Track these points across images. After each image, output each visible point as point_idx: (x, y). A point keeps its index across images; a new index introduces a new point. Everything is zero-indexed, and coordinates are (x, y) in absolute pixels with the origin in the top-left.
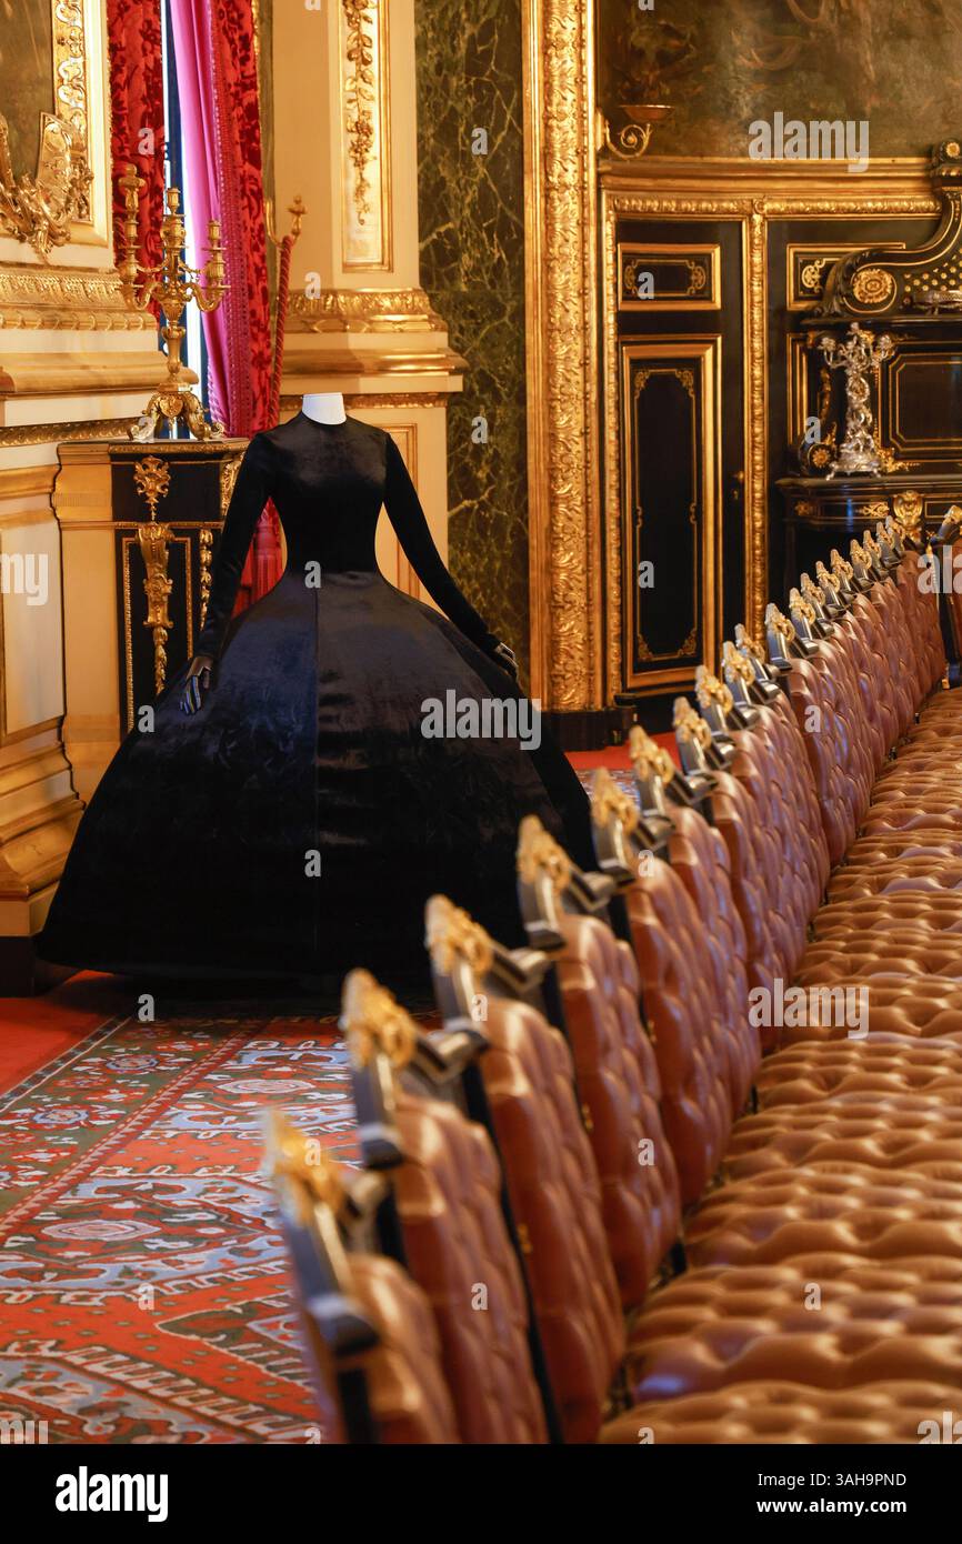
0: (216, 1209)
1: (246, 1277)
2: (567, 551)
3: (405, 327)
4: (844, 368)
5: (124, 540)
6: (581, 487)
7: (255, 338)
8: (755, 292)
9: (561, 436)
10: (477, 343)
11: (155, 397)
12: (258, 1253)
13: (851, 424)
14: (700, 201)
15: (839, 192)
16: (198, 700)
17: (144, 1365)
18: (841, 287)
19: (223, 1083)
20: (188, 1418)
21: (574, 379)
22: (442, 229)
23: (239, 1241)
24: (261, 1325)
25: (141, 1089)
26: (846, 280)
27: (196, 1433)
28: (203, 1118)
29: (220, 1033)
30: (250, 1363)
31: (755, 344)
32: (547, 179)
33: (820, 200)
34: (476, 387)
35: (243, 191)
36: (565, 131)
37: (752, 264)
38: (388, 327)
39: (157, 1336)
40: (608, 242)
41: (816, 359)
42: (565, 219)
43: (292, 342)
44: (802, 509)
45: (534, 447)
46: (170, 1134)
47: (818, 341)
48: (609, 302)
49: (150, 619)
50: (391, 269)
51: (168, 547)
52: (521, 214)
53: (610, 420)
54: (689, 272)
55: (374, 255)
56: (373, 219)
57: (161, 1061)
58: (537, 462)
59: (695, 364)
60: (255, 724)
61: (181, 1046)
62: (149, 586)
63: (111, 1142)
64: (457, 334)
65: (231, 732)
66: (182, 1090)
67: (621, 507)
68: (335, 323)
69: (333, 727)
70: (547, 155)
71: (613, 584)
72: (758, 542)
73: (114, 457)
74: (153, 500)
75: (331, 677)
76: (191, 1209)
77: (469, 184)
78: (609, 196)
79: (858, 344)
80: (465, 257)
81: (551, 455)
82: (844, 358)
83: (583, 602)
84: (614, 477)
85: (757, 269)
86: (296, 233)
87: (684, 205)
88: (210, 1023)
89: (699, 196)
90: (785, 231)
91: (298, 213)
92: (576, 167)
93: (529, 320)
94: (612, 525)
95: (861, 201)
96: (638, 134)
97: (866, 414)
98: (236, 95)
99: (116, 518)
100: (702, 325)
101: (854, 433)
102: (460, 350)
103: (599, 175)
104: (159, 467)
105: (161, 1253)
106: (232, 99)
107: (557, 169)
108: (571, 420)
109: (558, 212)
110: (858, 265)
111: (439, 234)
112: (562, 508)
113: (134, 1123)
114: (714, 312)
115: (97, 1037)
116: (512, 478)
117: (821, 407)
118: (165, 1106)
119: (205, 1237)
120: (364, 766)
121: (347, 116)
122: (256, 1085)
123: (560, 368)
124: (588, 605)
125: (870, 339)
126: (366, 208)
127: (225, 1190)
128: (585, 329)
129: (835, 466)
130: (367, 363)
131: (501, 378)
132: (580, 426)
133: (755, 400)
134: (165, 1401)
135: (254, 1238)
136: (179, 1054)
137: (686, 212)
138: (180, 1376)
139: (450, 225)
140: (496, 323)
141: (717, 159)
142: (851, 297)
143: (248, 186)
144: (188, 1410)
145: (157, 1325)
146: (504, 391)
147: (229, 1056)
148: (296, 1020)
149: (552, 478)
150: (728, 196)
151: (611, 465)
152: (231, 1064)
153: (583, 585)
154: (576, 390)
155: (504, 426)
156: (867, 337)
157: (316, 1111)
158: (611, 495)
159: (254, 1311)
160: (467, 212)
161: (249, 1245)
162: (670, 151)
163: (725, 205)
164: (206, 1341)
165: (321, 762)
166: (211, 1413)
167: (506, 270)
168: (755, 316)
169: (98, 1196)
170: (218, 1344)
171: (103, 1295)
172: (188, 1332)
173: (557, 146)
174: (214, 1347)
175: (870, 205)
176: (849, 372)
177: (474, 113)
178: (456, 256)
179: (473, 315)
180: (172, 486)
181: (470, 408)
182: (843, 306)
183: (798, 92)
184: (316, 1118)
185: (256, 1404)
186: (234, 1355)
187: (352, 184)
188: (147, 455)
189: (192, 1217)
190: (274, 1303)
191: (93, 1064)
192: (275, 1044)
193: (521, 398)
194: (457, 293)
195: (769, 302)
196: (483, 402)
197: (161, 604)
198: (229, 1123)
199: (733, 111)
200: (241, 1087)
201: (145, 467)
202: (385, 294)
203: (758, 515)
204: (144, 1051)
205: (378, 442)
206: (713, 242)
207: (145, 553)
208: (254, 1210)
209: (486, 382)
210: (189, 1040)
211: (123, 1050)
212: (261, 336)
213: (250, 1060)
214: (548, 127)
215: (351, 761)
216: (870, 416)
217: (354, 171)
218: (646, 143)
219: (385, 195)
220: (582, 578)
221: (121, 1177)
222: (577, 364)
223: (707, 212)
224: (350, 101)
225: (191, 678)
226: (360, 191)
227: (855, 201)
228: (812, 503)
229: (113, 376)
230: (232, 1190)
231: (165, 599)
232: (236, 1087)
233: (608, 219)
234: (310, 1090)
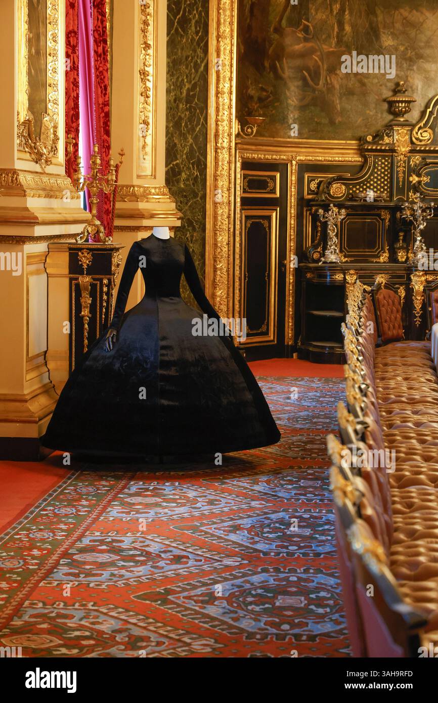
0: (140, 549)
1: (161, 578)
2: (220, 289)
3: (161, 200)
4: (327, 221)
5: (73, 282)
6: (226, 265)
7: (106, 203)
8: (292, 191)
9: (219, 245)
10: (187, 208)
11: (86, 226)
12: (163, 568)
13: (329, 243)
14: (272, 155)
15: (326, 153)
16: (111, 346)
17: (131, 613)
18: (326, 190)
19: (126, 498)
20: (157, 635)
21: (224, 222)
22: (175, 163)
23: (153, 563)
24: (174, 597)
25: (94, 500)
26: (328, 187)
27: (161, 642)
28: (122, 512)
29: (118, 478)
30: (174, 613)
31: (292, 211)
32: (216, 145)
33: (318, 156)
34: (186, 225)
35: (104, 145)
36: (224, 127)
37: (291, 180)
38: (154, 200)
39: (133, 601)
40: (238, 170)
41: (315, 217)
42: (223, 160)
43: (119, 205)
44: (309, 275)
45: (208, 248)
46: (111, 519)
47: (317, 211)
48: (238, 193)
49: (83, 313)
50: (155, 178)
51: (90, 285)
52: (206, 158)
53: (238, 239)
54: (268, 182)
55: (149, 172)
56: (149, 158)
57: (98, 489)
58: (209, 255)
59: (269, 218)
60: (134, 356)
61: (104, 483)
62: (82, 300)
63: (88, 521)
64: (179, 204)
65: (124, 359)
66: (110, 501)
67: (241, 273)
68: (134, 198)
69: (166, 358)
70: (217, 135)
71: (237, 302)
72: (291, 288)
73: (70, 249)
74: (85, 266)
75: (164, 338)
76: (130, 550)
77: (186, 145)
78: (239, 152)
79: (332, 212)
80: (183, 174)
81: (215, 252)
82: (327, 218)
83: (226, 309)
84: (238, 261)
85: (293, 182)
86: (121, 163)
87: (267, 156)
88: (113, 474)
89: (272, 153)
90: (305, 168)
91: (122, 155)
92: (227, 140)
93: (208, 199)
94: (237, 280)
95: (334, 157)
96: (252, 128)
97: (335, 239)
98: (102, 108)
99: (70, 273)
100: (272, 203)
101: (330, 247)
102: (180, 210)
103: (236, 144)
104: (88, 253)
105: (123, 567)
106: (100, 110)
107: (220, 141)
108: (223, 238)
109: (220, 158)
110: (332, 182)
111: (173, 165)
112: (219, 272)
113: (95, 514)
114: (276, 199)
115: (69, 478)
116: (199, 260)
117: (317, 236)
118: (105, 508)
119: (139, 561)
120: (178, 374)
121: (140, 118)
122: (139, 499)
123: (219, 218)
124: (227, 311)
125: (337, 210)
126: (146, 154)
127: (141, 542)
128: (229, 203)
129: (323, 259)
130: (146, 214)
131: (196, 221)
132: (227, 241)
133: (291, 233)
134: (145, 628)
135: (159, 562)
136: (104, 486)
137: (267, 159)
138: (148, 618)
139: (178, 161)
140: (195, 200)
141: (279, 139)
142: (329, 194)
143: (105, 144)
144: (155, 632)
145: (131, 597)
146: (197, 226)
147: (124, 487)
148: (147, 473)
149: (215, 261)
150: (283, 154)
151: (237, 256)
152: (126, 491)
153: (226, 303)
154: (225, 227)
155: (196, 240)
156: (336, 210)
157: (166, 510)
158: (237, 268)
159: (169, 592)
160: (184, 156)
161: (157, 564)
162: (263, 136)
163: (282, 157)
164: (153, 604)
165: (160, 372)
166: (165, 633)
167: (199, 179)
168: (292, 200)
169: (91, 544)
170: (159, 605)
171: (106, 584)
172: (145, 600)
173: (221, 132)
174: (157, 606)
175: (337, 159)
176: (329, 223)
177: (188, 118)
178: (180, 174)
179: (185, 196)
180: (93, 261)
181: (183, 233)
182: (326, 197)
183: (310, 114)
184: (167, 513)
185: (182, 630)
186: (166, 610)
187: (142, 143)
188: (84, 249)
189: (131, 553)
190: (175, 588)
191: (71, 490)
192: (141, 483)
193: (204, 230)
194: (180, 188)
195: (298, 195)
196: (188, 230)
197: (87, 307)
198: (133, 514)
199: (286, 120)
200: (134, 500)
201: (82, 253)
202: (153, 187)
203: (291, 277)
204: (90, 485)
205: (182, 247)
206: (277, 171)
207: (81, 287)
208: (155, 550)
209: (190, 223)
210: (107, 481)
211: (81, 484)
212: (108, 202)
213: (134, 489)
214: (217, 125)
215: (172, 372)
216: (337, 240)
217: (142, 139)
218: (255, 132)
219: (154, 149)
220: (226, 300)
221: (97, 536)
222: (226, 217)
223: (275, 159)
224: (141, 112)
225: (108, 337)
226: (144, 147)
227: (331, 157)
228: (313, 273)
229: (69, 217)
230: (143, 542)
231: (89, 305)
232: (131, 500)
233: (239, 161)
234: (161, 502)
